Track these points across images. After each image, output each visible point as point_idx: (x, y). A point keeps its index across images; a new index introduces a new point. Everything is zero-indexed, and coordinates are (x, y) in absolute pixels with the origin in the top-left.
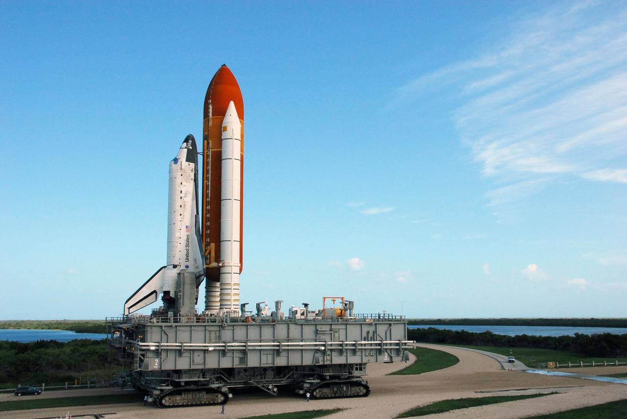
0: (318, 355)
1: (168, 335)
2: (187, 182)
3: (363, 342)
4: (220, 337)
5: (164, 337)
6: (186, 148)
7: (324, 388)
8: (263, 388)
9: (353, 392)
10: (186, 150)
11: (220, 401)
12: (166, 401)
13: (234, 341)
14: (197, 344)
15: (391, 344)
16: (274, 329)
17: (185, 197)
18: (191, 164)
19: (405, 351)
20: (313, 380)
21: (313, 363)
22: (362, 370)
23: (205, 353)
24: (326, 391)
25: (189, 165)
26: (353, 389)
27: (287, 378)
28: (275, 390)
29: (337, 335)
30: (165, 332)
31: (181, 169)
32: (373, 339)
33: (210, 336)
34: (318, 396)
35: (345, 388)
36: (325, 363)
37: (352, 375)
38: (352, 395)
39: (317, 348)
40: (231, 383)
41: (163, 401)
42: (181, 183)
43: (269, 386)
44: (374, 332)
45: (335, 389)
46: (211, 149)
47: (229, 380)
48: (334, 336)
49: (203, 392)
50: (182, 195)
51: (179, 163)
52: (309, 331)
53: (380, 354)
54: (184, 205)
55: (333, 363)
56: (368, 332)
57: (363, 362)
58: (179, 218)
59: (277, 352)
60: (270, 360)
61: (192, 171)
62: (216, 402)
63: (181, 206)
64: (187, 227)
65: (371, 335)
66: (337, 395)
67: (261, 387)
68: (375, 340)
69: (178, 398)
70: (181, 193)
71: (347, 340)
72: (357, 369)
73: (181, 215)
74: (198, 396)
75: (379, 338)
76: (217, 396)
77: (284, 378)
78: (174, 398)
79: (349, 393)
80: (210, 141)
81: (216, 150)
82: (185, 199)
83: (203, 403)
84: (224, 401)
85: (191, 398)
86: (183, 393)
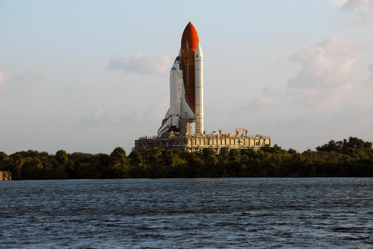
2: (180, 79)
10: (179, 64)
18: (181, 71)
31: (178, 73)
32: (259, 145)
42: (178, 80)
44: (259, 142)
46: (188, 63)
50: (179, 85)
51: (177, 70)
54: (180, 89)
56: (257, 143)
58: (178, 94)
61: (182, 74)
63: (178, 89)
64: (181, 98)
70: (178, 83)
75: (261, 145)
80: (188, 60)
81: (191, 64)
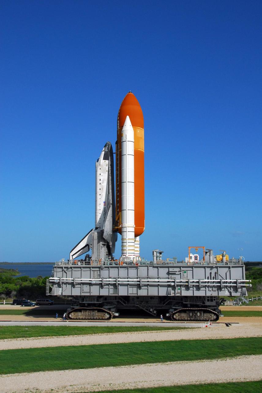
0: (170, 289)
1: (66, 273)
2: (104, 173)
3: (207, 280)
4: (100, 275)
5: (64, 274)
6: (104, 151)
7: (182, 313)
8: (146, 311)
9: (205, 318)
11: (106, 318)
12: (72, 315)
13: (110, 278)
14: (86, 280)
15: (230, 282)
16: (137, 270)
17: (103, 183)
19: (243, 288)
20: (178, 307)
21: (166, 295)
22: (212, 301)
23: (90, 286)
24: (184, 315)
25: (105, 162)
26: (205, 315)
27: (166, 305)
28: (155, 312)
29: (185, 274)
30: (65, 272)
31: (100, 165)
32: (215, 278)
33: (94, 274)
34: (177, 318)
35: (198, 314)
36: (176, 295)
37: (205, 304)
38: (204, 319)
39: (169, 283)
40: (126, 306)
41: (70, 316)
42: (100, 174)
43: (150, 309)
44: (216, 273)
45: (191, 314)
46: (119, 149)
47: (125, 303)
48: (183, 275)
49: (95, 311)
50: (101, 182)
51: (99, 161)
52: (163, 272)
53: (221, 290)
54: (102, 188)
55: (182, 295)
56: (211, 273)
57: (207, 295)
58: (99, 197)
59: (139, 286)
60: (135, 292)
61: (107, 166)
62: (104, 318)
63: (100, 189)
64: (104, 202)
65: (213, 275)
66: (192, 319)
67: (144, 310)
68: (217, 279)
69: (79, 314)
70: (100, 180)
71: (193, 278)
72: (208, 300)
73: (100, 195)
74: (92, 314)
75: (220, 277)
76: (105, 314)
77: (163, 304)
78: (77, 314)
79: (202, 318)
80: (119, 145)
82: (103, 184)
83: (95, 318)
84: (109, 317)
85: (87, 314)
86: (82, 311)
